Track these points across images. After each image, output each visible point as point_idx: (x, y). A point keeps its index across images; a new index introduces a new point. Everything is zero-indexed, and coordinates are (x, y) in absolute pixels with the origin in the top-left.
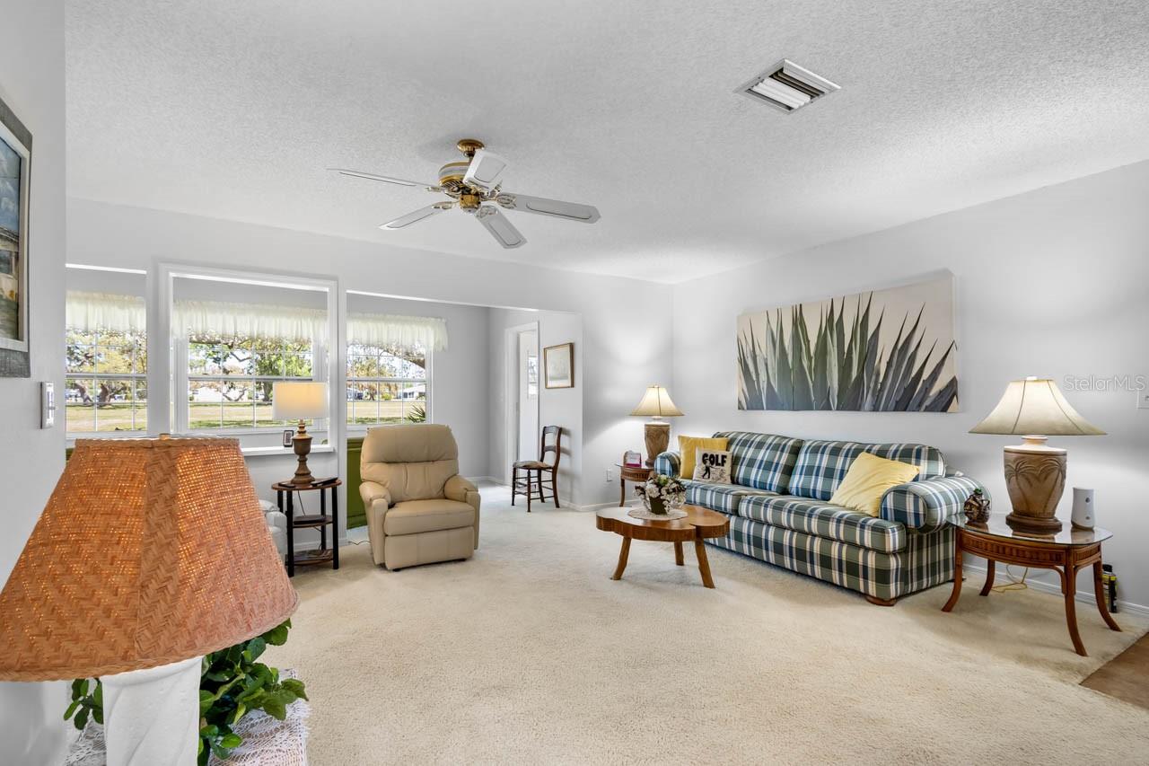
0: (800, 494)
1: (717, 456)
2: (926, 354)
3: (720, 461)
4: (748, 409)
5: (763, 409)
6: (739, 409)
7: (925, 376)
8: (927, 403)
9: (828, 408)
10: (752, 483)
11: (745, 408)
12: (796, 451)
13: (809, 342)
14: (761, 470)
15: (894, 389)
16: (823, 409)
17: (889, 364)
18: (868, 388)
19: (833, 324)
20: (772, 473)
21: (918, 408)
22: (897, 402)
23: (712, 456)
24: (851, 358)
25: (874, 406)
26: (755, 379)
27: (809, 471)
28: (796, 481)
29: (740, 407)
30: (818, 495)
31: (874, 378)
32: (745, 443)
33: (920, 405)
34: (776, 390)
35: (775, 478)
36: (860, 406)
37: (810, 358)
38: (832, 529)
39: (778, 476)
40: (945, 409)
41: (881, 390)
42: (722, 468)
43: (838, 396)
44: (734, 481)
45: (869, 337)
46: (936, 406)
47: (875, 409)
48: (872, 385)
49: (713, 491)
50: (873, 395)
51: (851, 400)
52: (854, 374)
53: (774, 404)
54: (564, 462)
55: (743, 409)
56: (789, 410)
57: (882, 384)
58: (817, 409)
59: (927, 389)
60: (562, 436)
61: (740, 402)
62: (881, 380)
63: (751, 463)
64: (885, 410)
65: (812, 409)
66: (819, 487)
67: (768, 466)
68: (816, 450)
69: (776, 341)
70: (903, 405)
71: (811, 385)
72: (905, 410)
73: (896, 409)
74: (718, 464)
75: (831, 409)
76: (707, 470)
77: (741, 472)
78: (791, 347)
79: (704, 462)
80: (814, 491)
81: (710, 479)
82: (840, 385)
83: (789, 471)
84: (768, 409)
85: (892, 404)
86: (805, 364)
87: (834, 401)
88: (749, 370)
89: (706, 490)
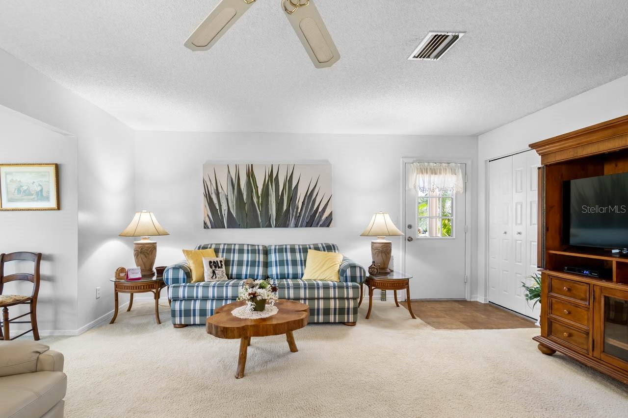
0: (279, 277)
1: (217, 261)
2: (320, 199)
3: (220, 265)
4: (212, 228)
5: (225, 228)
6: (205, 228)
7: (320, 210)
8: (321, 223)
9: (270, 226)
10: (244, 276)
11: (210, 227)
12: (266, 252)
13: (257, 187)
14: (249, 267)
15: (305, 216)
16: (267, 227)
17: (303, 203)
18: (293, 215)
19: (272, 178)
20: (257, 268)
21: (317, 226)
22: (307, 223)
23: (214, 262)
24: (283, 199)
25: (296, 225)
26: (218, 208)
27: (282, 263)
28: (274, 270)
29: (206, 226)
30: (291, 276)
31: (295, 210)
32: (229, 251)
33: (318, 224)
34: (234, 216)
35: (260, 271)
36: (288, 225)
37: (258, 197)
38: (302, 294)
39: (261, 269)
40: (328, 226)
41: (299, 216)
42: (221, 269)
43: (276, 220)
44: (230, 277)
45: (293, 188)
46: (325, 224)
47: (296, 226)
48: (294, 214)
49: (214, 287)
50: (295, 218)
51: (283, 222)
52: (285, 208)
53: (233, 224)
54: (45, 290)
55: (208, 228)
56: (244, 228)
57: (300, 213)
58: (263, 227)
59: (321, 216)
60: (42, 262)
61: (205, 223)
62: (299, 211)
63: (240, 263)
64: (301, 226)
65: (260, 227)
66: (291, 272)
67: (253, 264)
68: (281, 250)
69: (235, 185)
70: (310, 224)
71: (259, 213)
72: (311, 226)
73: (306, 226)
74: (219, 267)
75: (271, 227)
76: (214, 272)
77: (235, 270)
78: (245, 189)
79: (211, 267)
80: (288, 274)
81: (217, 279)
82: (277, 214)
83: (266, 265)
84: (228, 227)
85: (305, 223)
86: (255, 200)
87: (273, 222)
88: (213, 202)
89: (208, 287)
